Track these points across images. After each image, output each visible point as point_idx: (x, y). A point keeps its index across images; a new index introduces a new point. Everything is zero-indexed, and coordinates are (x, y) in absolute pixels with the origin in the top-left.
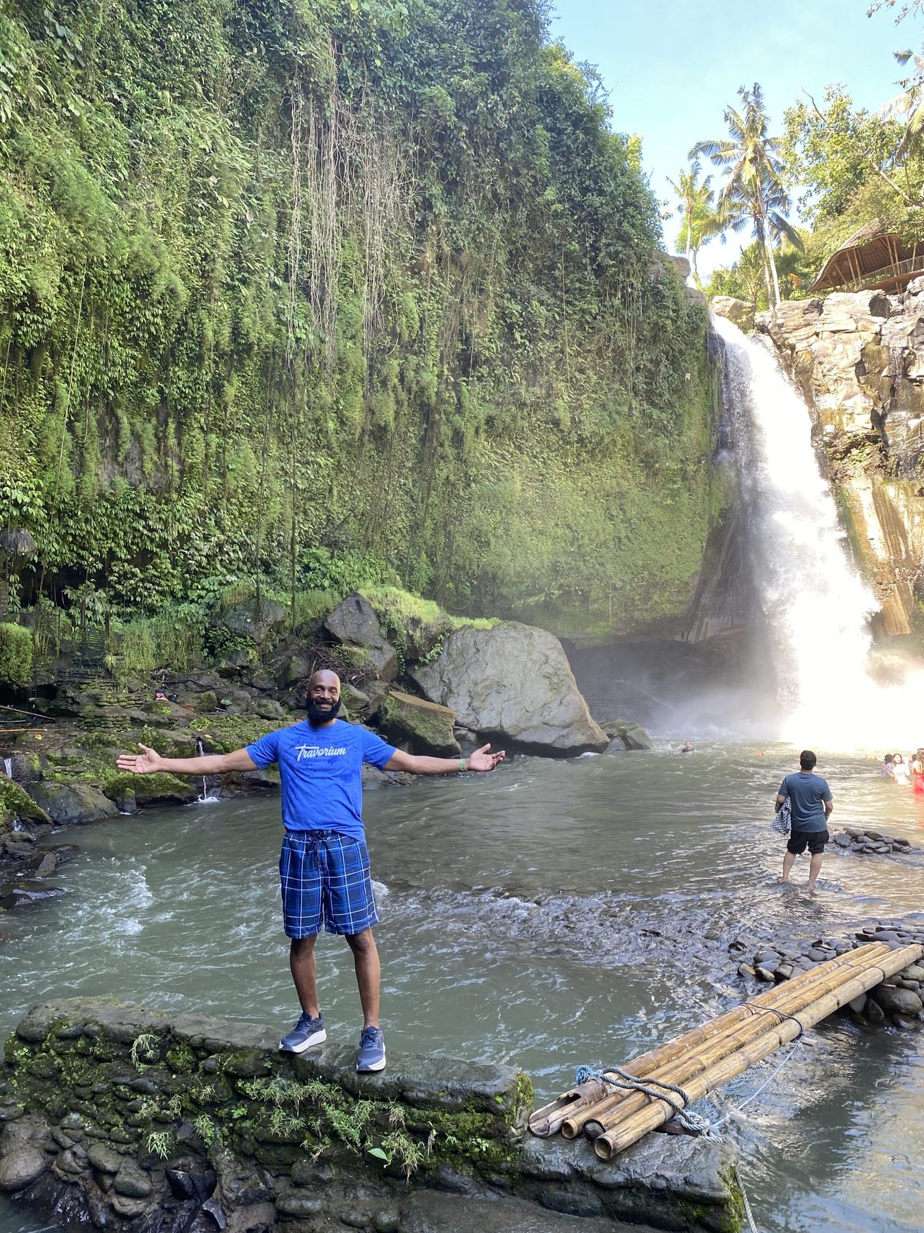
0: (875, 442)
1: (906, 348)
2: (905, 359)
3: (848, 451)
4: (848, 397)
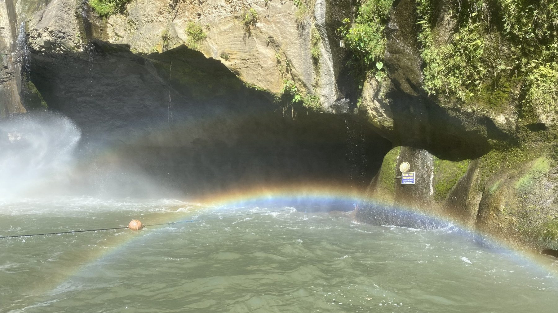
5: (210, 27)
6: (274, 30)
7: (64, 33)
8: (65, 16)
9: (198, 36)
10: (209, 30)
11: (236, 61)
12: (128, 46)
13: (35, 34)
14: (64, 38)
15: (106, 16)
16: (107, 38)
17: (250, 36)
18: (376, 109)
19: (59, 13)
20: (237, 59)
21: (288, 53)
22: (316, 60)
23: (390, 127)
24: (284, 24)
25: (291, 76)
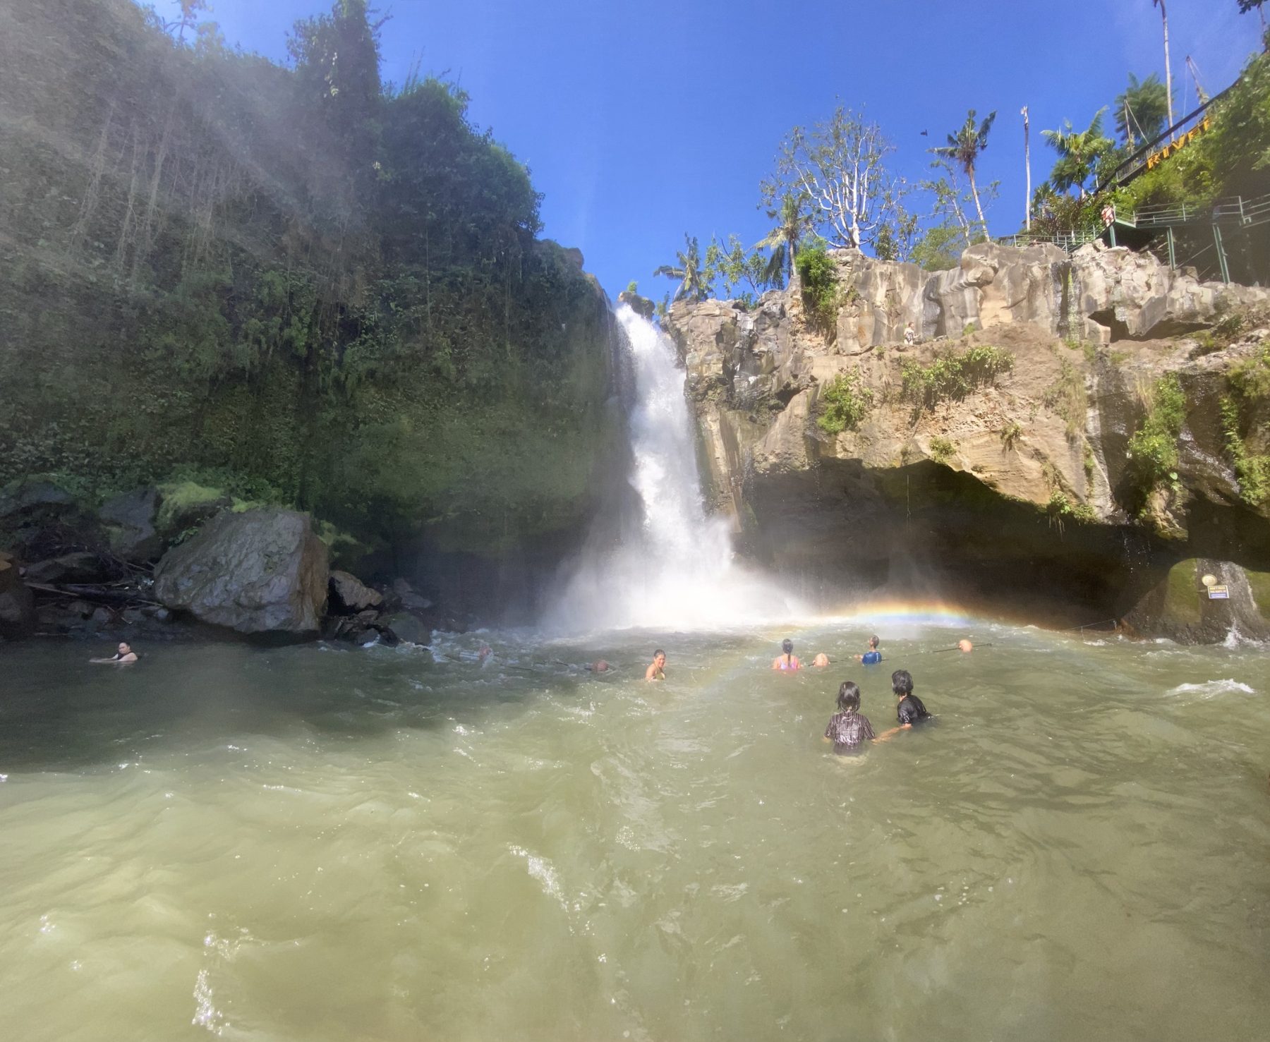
0: (725, 384)
1: (753, 330)
2: (751, 338)
3: (706, 393)
4: (708, 354)
5: (960, 442)
6: (1041, 444)
7: (789, 454)
8: (791, 438)
9: (946, 450)
10: (958, 444)
11: (992, 473)
12: (859, 461)
13: (760, 458)
14: (790, 458)
15: (836, 433)
16: (836, 453)
17: (1010, 449)
18: (1168, 520)
19: (785, 436)
20: (994, 471)
21: (1058, 464)
22: (1088, 471)
23: (1184, 538)
24: (1051, 437)
25: (1058, 487)
